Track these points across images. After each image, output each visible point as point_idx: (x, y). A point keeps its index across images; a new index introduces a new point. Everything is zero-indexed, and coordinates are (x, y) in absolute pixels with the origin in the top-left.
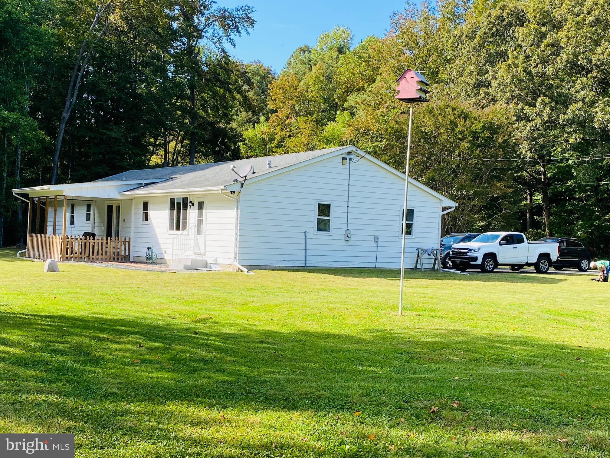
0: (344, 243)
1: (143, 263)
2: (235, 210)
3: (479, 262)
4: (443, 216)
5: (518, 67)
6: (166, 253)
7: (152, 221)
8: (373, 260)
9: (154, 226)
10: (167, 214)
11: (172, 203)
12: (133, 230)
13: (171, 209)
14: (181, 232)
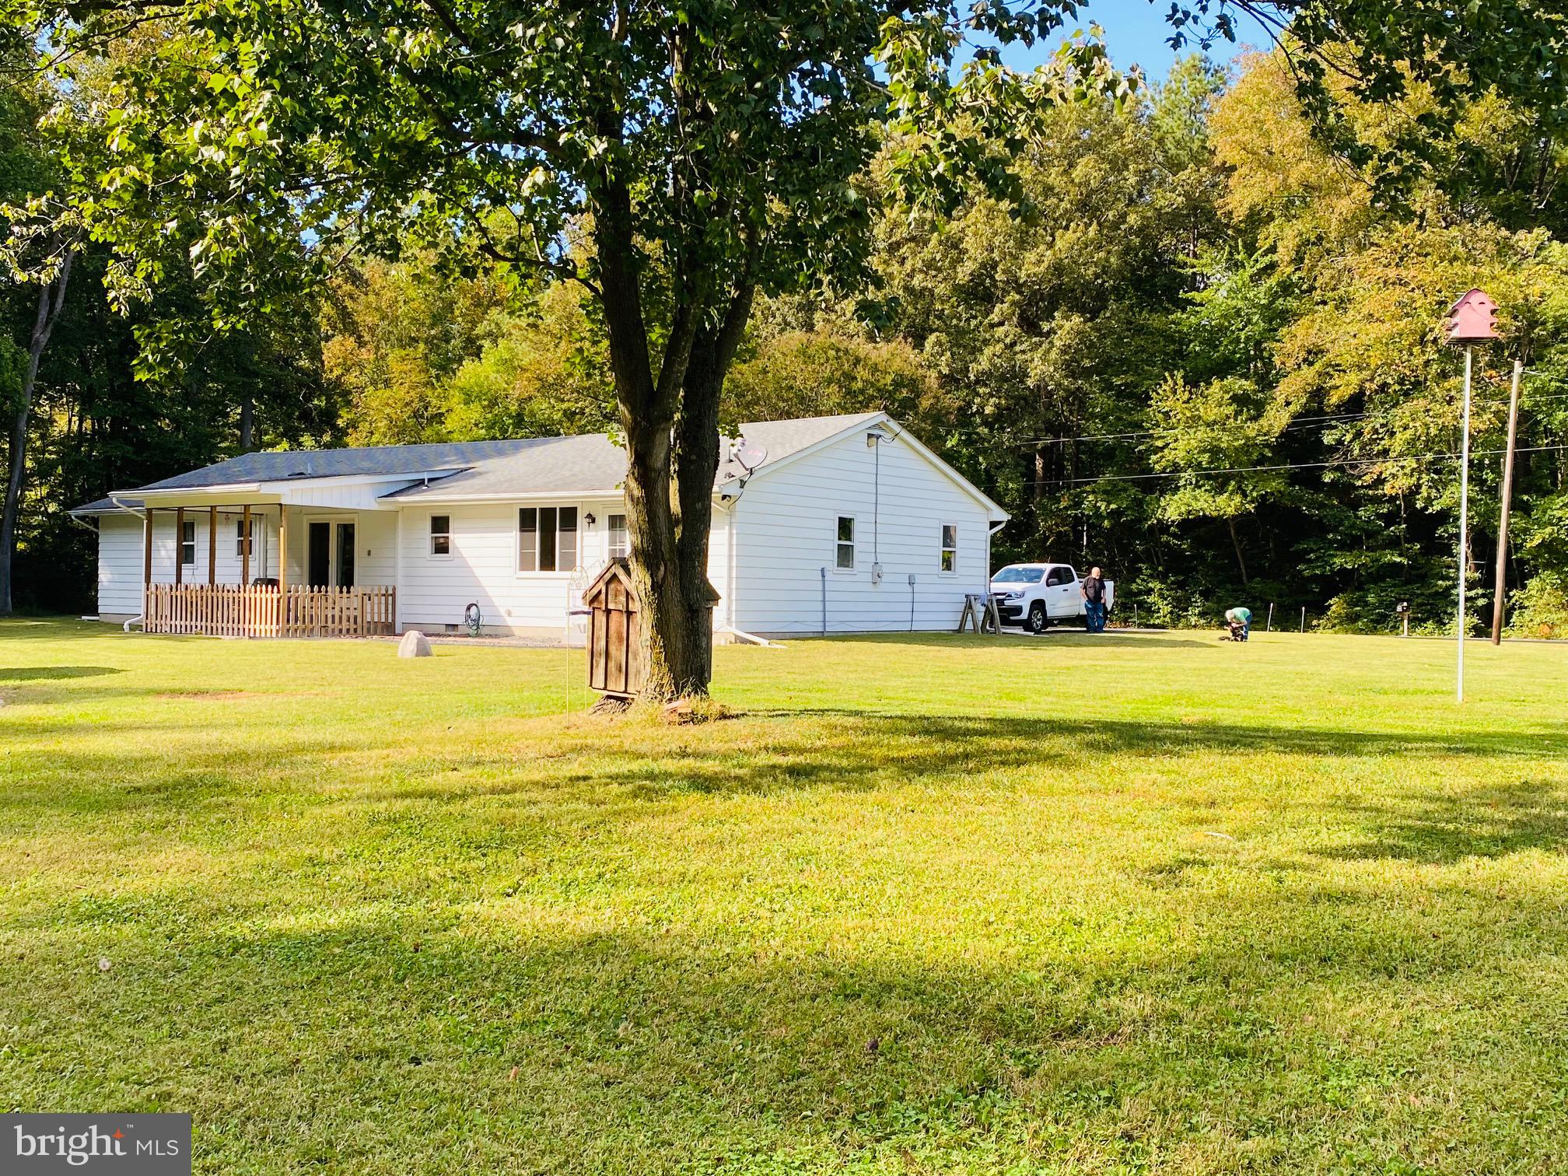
0: (870, 587)
1: (439, 635)
2: (727, 528)
3: (1024, 616)
4: (993, 537)
6: (509, 614)
7: (464, 552)
8: (908, 617)
9: (471, 562)
10: (509, 540)
11: (527, 518)
12: (400, 572)
13: (522, 531)
14: (557, 573)
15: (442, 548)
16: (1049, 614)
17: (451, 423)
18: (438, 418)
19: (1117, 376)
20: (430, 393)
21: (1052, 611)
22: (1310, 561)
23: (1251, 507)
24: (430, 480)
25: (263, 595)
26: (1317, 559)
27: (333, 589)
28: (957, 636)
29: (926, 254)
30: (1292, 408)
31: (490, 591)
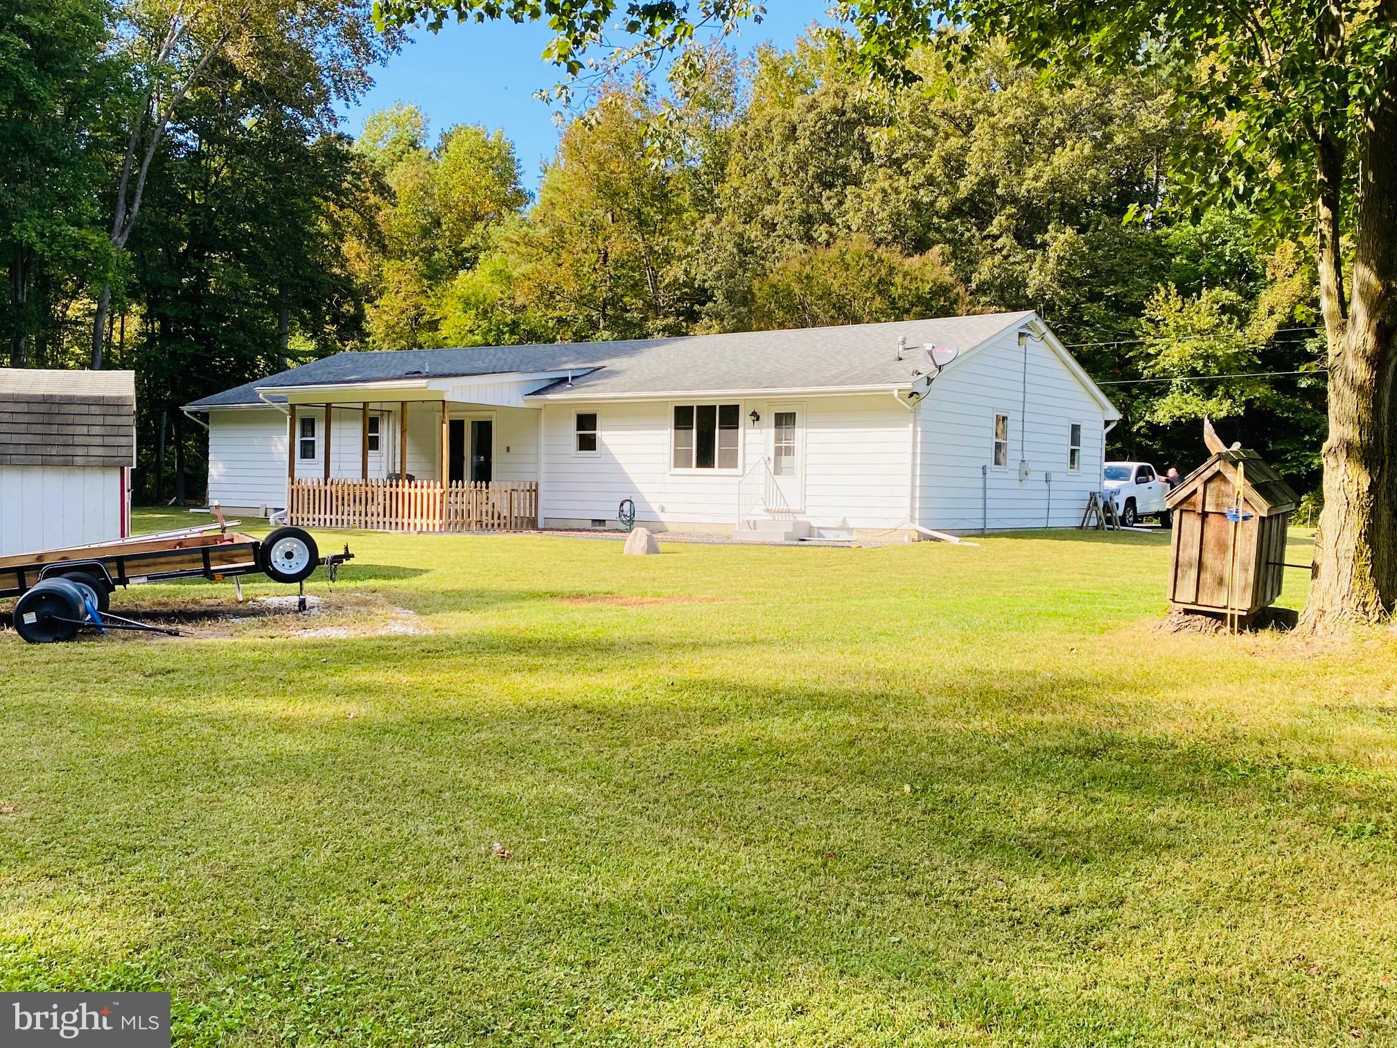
0: (1017, 484)
1: (583, 530)
2: (911, 425)
3: (1121, 512)
4: (1109, 436)
5: (900, 193)
6: (663, 510)
7: (612, 449)
8: (1044, 514)
9: (620, 459)
10: (664, 437)
11: (683, 416)
12: (543, 468)
13: (676, 428)
14: (716, 470)
15: (587, 443)
16: (1139, 510)
17: (445, 330)
18: (434, 326)
19: (1107, 287)
20: (424, 302)
21: (1141, 508)
22: (1286, 461)
23: (1241, 411)
24: (573, 378)
25: (425, 490)
26: (1293, 458)
27: (468, 483)
28: (1081, 532)
29: (927, 169)
30: (1276, 317)
31: (641, 488)
